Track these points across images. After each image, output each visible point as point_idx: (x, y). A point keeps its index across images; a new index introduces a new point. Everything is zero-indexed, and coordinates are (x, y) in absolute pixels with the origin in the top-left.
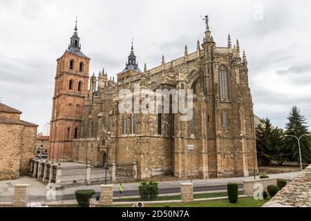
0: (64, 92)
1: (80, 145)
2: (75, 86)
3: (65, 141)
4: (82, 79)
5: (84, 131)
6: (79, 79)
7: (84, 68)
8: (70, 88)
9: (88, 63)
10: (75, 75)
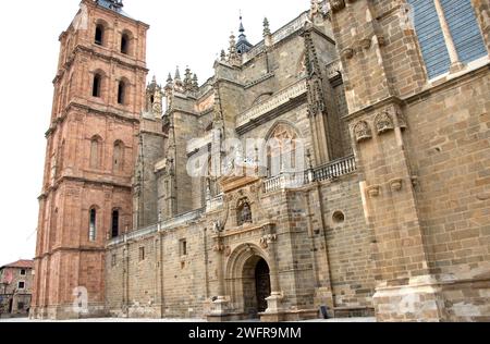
0: (80, 102)
1: (135, 252)
2: (110, 88)
3: (81, 250)
4: (129, 74)
5: (142, 212)
6: (119, 73)
7: (133, 46)
8: (95, 93)
9: (143, 35)
10: (109, 59)
